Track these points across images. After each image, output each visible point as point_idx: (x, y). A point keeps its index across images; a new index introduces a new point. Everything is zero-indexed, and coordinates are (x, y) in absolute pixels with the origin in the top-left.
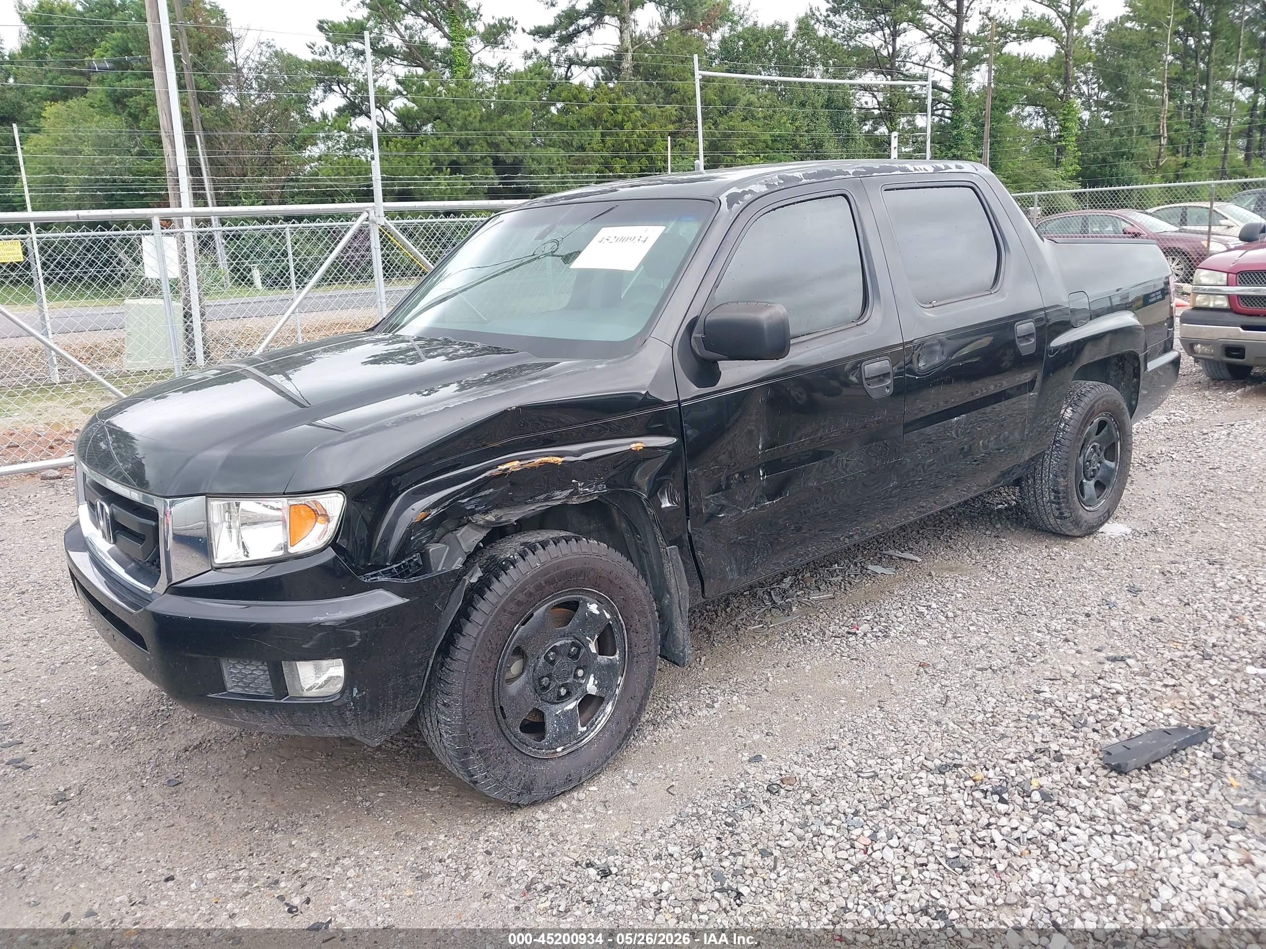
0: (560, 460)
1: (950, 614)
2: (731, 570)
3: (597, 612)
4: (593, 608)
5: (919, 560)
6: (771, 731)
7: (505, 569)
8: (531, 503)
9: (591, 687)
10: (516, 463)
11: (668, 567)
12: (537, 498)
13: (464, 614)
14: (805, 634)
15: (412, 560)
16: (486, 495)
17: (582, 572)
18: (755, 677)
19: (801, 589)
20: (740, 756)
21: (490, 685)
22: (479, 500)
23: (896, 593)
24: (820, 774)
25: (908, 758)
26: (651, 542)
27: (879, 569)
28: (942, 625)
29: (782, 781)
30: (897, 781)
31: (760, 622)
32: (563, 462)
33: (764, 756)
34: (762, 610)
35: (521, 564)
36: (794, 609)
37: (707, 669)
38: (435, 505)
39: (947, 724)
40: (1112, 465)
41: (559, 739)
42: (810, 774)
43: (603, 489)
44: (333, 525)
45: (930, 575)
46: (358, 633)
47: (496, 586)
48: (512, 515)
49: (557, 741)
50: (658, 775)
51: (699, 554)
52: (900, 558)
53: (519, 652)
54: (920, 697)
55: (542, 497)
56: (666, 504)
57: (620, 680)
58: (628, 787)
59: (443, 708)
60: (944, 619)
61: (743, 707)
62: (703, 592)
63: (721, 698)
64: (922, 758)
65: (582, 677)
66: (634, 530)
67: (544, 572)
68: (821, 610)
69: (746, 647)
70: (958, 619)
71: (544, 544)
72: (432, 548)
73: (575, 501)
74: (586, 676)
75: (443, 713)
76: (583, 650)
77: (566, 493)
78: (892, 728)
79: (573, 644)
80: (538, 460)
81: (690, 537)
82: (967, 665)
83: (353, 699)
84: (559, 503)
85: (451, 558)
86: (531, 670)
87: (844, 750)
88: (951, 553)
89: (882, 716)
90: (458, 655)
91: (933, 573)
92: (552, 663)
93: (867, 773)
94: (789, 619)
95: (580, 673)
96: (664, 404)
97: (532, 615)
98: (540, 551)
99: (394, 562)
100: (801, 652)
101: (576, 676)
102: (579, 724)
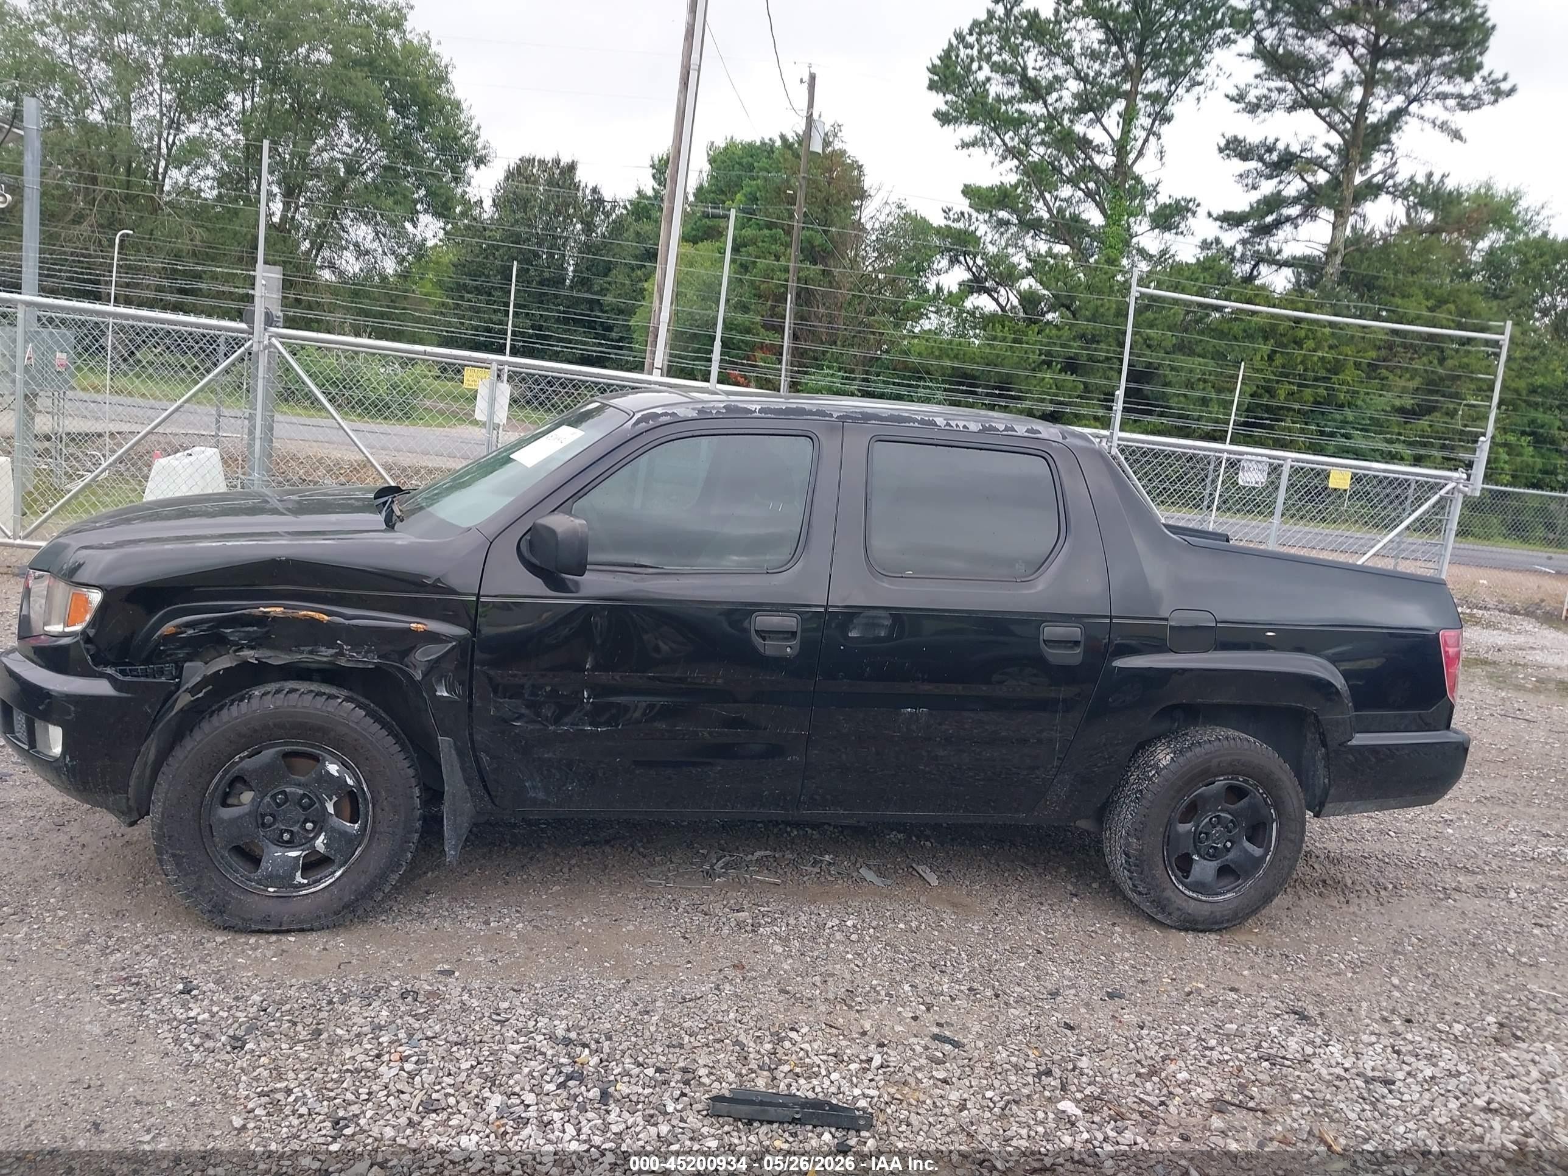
0: (326, 619)
2: (533, 787)
3: (336, 774)
4: (333, 769)
5: (935, 884)
9: (320, 843)
10: (280, 610)
11: (441, 758)
12: (302, 649)
16: (247, 631)
17: (322, 729)
22: (243, 634)
23: (849, 902)
29: (428, 993)
32: (332, 621)
33: (457, 973)
35: (255, 701)
38: (193, 625)
40: (1257, 851)
43: (373, 659)
46: (73, 708)
48: (278, 659)
49: (269, 880)
50: (355, 951)
51: (482, 755)
52: (920, 876)
53: (241, 780)
55: (307, 649)
56: (443, 692)
57: (355, 849)
65: (311, 831)
67: (274, 715)
72: (188, 663)
73: (339, 662)
74: (316, 831)
76: (317, 806)
77: (332, 651)
79: (305, 796)
80: (303, 613)
81: (471, 735)
83: (66, 765)
84: (323, 659)
86: (255, 803)
92: (277, 804)
93: (502, 1017)
95: (309, 826)
96: (454, 592)
97: (260, 752)
99: (142, 664)
101: (303, 827)
102: (299, 874)
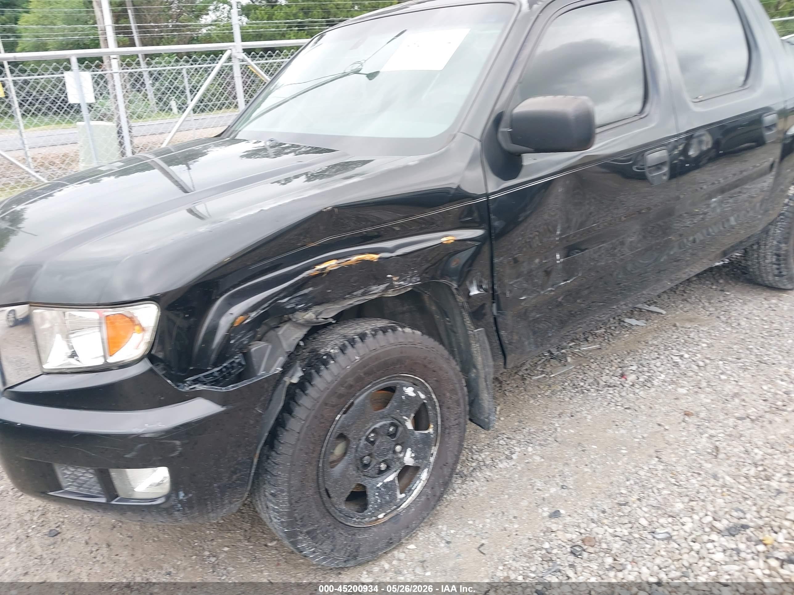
0: (375, 257)
1: (701, 364)
2: (530, 344)
3: (413, 394)
4: (410, 391)
5: (664, 312)
6: (565, 484)
7: (325, 363)
8: (350, 299)
9: (408, 458)
10: (333, 262)
11: (475, 347)
12: (355, 293)
13: (287, 409)
14: (582, 384)
15: (233, 362)
16: (305, 294)
17: (400, 361)
18: (545, 427)
19: (572, 341)
20: (540, 511)
21: (315, 473)
22: (299, 299)
23: (650, 343)
24: (617, 534)
25: (696, 517)
26: (459, 323)
27: (633, 322)
28: (697, 374)
29: (583, 541)
30: (692, 544)
31: (543, 372)
32: (379, 258)
33: (562, 511)
34: (543, 360)
35: (341, 359)
36: (569, 359)
37: (502, 419)
38: (254, 308)
39: (723, 478)
41: (380, 507)
42: (607, 534)
43: (416, 281)
44: (148, 336)
45: (675, 325)
46: (178, 443)
47: (317, 381)
48: (332, 310)
49: (378, 510)
50: (469, 532)
51: (503, 333)
52: (648, 311)
53: (342, 437)
54: (692, 448)
55: (360, 292)
56: (474, 291)
57: (434, 450)
58: (442, 545)
59: (270, 497)
60: (696, 368)
61: (538, 459)
62: (505, 363)
63: (517, 449)
64: (709, 519)
65: (400, 452)
66: (444, 313)
67: (363, 365)
68: (592, 360)
69: (534, 397)
70: (708, 368)
71: (363, 337)
72: (255, 347)
73: (391, 294)
74: (404, 450)
75: (270, 501)
76: (400, 429)
77: (382, 287)
78: (673, 481)
79: (392, 424)
80: (355, 258)
81: (495, 319)
82: (727, 414)
83: (180, 502)
84: (375, 296)
85: (273, 357)
86: (353, 450)
87: (635, 505)
88: (688, 306)
89: (662, 467)
90: (281, 449)
91: (678, 324)
92: (373, 443)
93: (661, 533)
94: (565, 369)
95: (398, 448)
96: (474, 197)
97: (353, 403)
98: (359, 344)
99: (215, 366)
100: (581, 402)
101: (394, 452)
102: (398, 492)
